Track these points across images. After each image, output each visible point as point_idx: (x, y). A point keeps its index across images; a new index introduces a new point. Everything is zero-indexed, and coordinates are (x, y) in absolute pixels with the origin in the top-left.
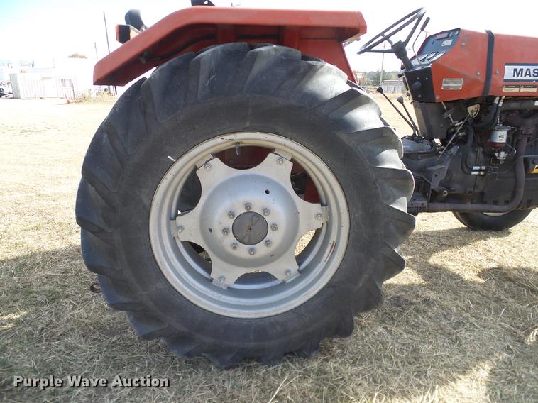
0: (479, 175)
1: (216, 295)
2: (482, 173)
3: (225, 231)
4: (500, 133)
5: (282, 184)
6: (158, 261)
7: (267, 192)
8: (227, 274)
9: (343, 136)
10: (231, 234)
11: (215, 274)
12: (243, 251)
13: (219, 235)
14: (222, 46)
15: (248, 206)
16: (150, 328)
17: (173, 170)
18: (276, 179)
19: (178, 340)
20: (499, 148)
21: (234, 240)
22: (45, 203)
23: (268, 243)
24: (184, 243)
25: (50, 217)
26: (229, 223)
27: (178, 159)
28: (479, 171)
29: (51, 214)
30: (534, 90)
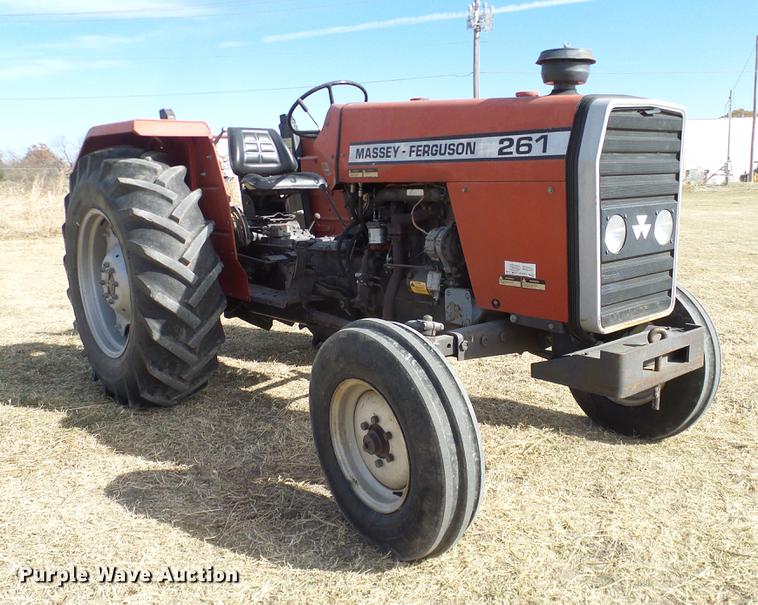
7: (117, 257)
15: (106, 264)
20: (380, 251)
23: (117, 297)
30: (375, 175)
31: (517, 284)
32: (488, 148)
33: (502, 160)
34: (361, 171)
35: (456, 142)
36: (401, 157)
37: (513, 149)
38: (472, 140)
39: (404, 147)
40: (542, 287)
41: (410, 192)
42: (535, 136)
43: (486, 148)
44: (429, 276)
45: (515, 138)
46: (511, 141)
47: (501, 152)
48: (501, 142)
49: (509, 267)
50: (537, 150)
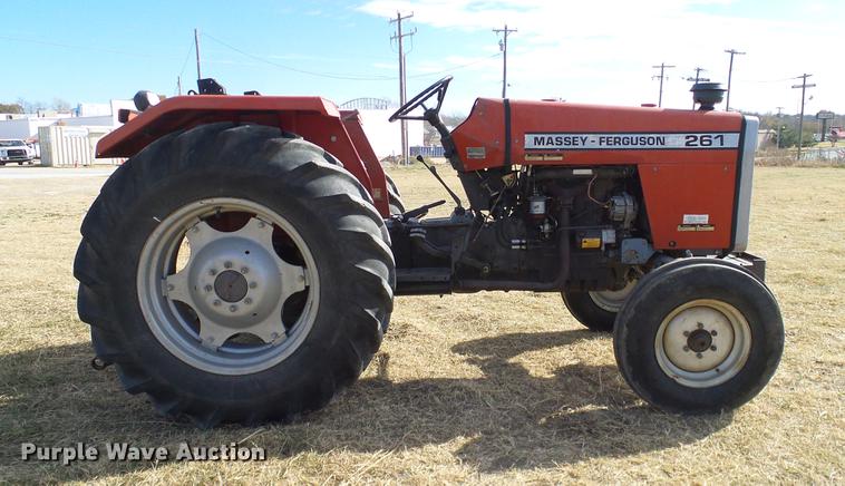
0: (521, 249)
1: (201, 354)
2: (523, 247)
3: (208, 288)
4: (536, 204)
5: (265, 246)
6: (144, 313)
7: (247, 253)
8: (215, 334)
9: (304, 201)
10: (213, 291)
11: (204, 334)
12: (225, 309)
13: (202, 292)
14: (205, 126)
15: (228, 265)
16: (135, 383)
17: (160, 229)
18: (258, 241)
19: (160, 395)
20: (541, 219)
21: (217, 298)
22: (62, 300)
23: (249, 301)
24: (174, 301)
25: (65, 315)
26: (211, 280)
27: (163, 219)
28: (521, 244)
29: (67, 312)
30: (561, 158)
31: (693, 229)
32: (676, 141)
33: (688, 149)
34: (540, 155)
35: (647, 136)
36: (588, 145)
37: (698, 142)
38: (661, 136)
39: (596, 138)
40: (712, 229)
41: (576, 172)
42: (715, 135)
43: (674, 141)
44: (604, 233)
45: (699, 136)
46: (696, 138)
47: (687, 144)
48: (688, 137)
49: (687, 219)
50: (716, 144)
